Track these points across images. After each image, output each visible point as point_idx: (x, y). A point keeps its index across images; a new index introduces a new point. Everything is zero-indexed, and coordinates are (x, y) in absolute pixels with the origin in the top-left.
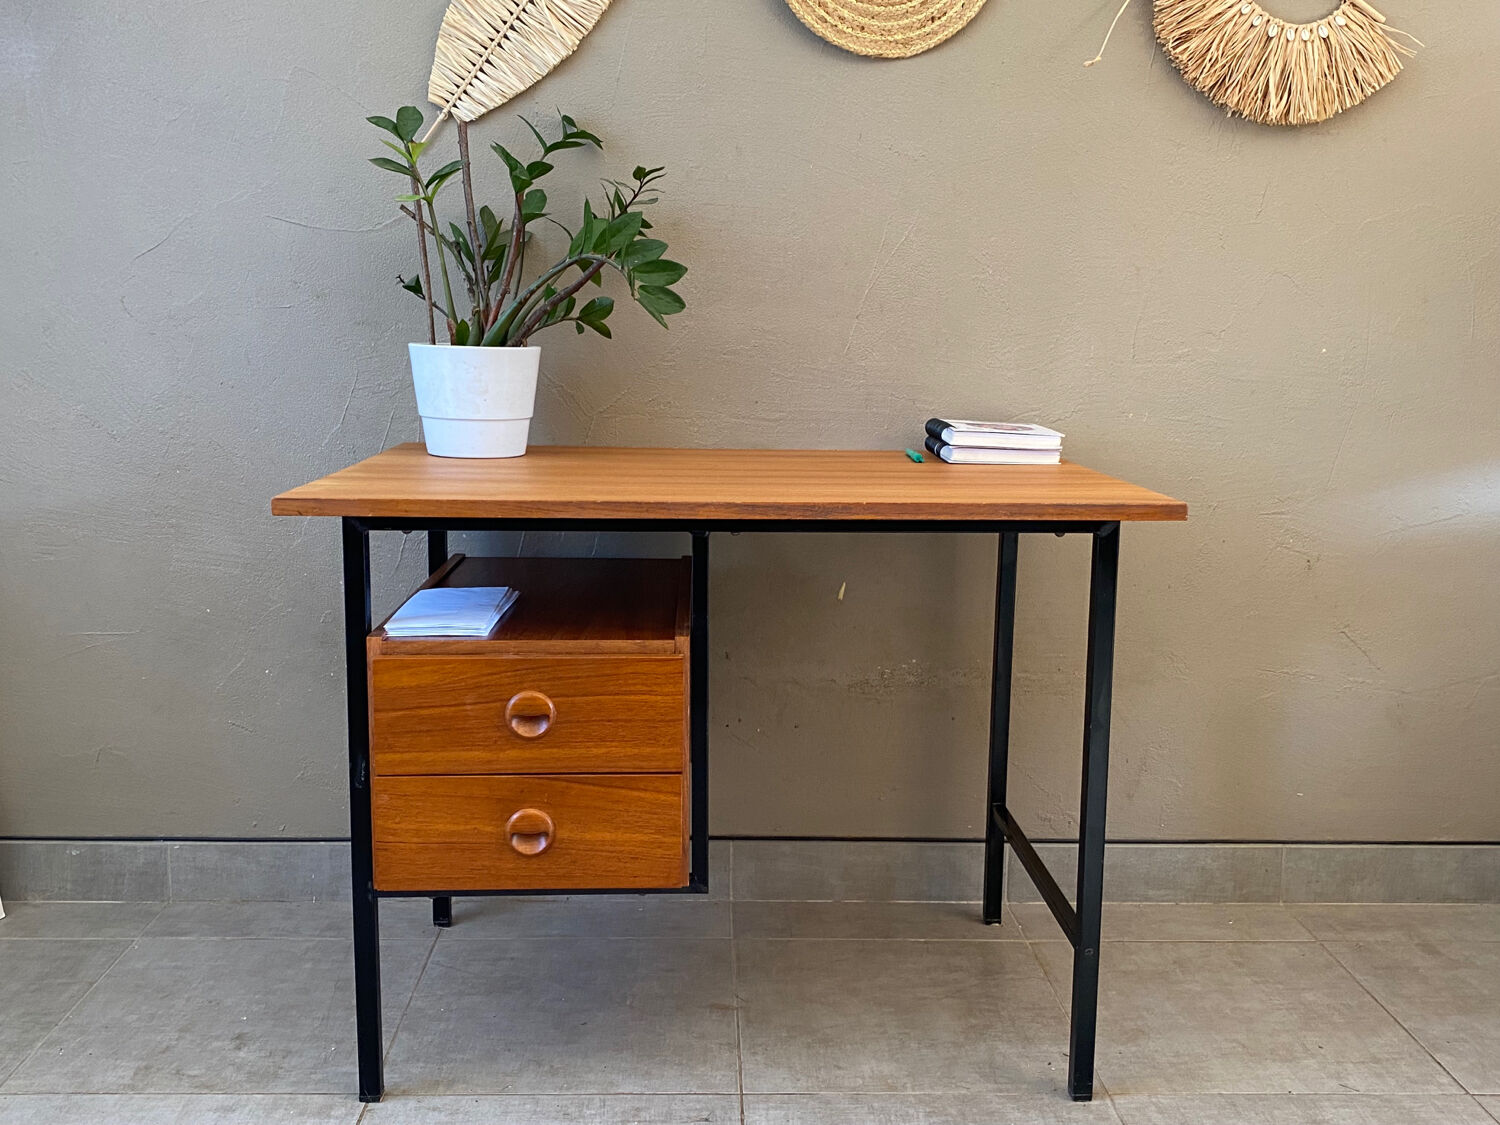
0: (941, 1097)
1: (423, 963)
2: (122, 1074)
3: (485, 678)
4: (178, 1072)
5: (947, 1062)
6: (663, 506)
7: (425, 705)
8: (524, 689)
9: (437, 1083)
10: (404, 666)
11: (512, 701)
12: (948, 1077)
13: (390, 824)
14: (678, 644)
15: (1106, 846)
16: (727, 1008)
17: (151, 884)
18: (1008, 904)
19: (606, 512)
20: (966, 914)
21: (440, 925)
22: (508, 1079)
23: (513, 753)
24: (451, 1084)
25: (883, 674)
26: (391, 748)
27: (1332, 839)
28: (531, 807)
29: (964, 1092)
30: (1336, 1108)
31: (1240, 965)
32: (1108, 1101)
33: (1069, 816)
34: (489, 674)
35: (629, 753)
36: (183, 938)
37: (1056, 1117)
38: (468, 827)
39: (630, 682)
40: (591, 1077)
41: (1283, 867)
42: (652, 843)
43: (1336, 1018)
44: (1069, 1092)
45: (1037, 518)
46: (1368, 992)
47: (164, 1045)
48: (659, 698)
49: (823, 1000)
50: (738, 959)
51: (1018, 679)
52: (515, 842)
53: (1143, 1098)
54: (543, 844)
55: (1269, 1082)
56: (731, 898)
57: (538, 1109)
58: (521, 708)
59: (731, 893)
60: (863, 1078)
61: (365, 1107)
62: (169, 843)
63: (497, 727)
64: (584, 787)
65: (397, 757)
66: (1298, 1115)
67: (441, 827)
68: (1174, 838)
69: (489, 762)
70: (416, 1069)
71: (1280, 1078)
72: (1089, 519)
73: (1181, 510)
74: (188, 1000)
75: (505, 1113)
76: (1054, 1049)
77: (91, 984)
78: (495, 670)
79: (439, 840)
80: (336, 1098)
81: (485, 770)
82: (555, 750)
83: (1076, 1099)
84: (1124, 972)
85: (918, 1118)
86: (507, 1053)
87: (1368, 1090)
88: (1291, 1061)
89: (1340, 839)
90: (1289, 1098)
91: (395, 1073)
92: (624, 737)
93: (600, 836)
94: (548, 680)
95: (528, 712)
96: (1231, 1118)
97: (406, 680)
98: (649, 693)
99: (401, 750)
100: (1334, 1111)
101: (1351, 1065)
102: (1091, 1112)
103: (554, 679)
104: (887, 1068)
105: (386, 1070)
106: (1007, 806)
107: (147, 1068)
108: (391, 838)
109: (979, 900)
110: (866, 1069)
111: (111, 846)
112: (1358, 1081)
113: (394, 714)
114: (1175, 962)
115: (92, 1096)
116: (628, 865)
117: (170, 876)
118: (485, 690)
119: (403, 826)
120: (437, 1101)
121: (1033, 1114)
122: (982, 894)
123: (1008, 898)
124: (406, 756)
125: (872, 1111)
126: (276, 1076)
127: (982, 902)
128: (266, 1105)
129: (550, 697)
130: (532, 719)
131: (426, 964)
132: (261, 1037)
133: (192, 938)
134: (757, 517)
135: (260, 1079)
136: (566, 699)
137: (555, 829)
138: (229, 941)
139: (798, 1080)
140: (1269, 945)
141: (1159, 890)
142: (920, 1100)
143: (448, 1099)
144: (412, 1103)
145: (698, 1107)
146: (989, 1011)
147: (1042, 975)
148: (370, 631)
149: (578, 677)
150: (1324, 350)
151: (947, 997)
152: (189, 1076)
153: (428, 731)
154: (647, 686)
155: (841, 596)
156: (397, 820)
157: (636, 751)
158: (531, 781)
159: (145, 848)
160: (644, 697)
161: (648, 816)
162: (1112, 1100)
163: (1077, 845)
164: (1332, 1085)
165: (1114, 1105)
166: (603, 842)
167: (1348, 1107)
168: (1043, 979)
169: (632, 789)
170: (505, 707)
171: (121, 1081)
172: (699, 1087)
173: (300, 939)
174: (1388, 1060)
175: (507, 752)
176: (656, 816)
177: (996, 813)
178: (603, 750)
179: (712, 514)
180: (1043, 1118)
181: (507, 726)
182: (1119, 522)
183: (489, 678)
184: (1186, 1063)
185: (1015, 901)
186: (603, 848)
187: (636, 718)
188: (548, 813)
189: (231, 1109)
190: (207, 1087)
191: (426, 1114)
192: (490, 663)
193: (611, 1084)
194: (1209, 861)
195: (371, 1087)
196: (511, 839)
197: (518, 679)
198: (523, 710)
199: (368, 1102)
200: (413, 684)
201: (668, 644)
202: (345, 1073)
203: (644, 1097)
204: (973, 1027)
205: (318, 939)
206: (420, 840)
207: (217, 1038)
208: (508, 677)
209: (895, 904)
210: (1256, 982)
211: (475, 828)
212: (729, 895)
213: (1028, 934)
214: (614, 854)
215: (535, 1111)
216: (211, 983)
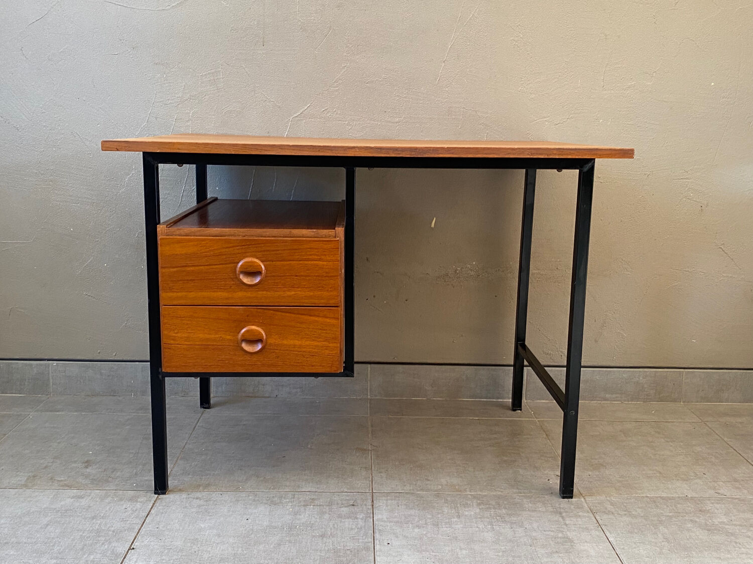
0: (485, 496)
1: (193, 427)
2: (21, 479)
3: (224, 250)
4: (52, 479)
5: (489, 478)
6: (329, 148)
7: (191, 265)
8: (247, 257)
9: (200, 486)
10: (179, 242)
11: (240, 264)
12: (491, 486)
13: (172, 334)
14: (337, 232)
15: (582, 369)
16: (365, 450)
17: (40, 386)
18: (525, 401)
19: (295, 152)
20: (503, 406)
21: (204, 408)
22: (240, 484)
23: (240, 294)
24: (207, 486)
25: (456, 270)
26: (171, 290)
27: (712, 366)
28: (253, 325)
29: (500, 493)
30: (713, 504)
31: (659, 433)
32: (583, 499)
33: (561, 352)
34: (227, 248)
35: (308, 295)
36: (58, 413)
37: (552, 506)
38: (217, 336)
39: (308, 253)
40: (288, 484)
41: (683, 382)
42: (322, 347)
43: (713, 459)
44: (560, 494)
45: (546, 157)
46: (732, 447)
47: (45, 465)
48: (325, 263)
49: (420, 447)
50: (372, 426)
51: (533, 274)
52: (244, 345)
53: (603, 498)
54: (259, 347)
55: (675, 491)
56: (369, 397)
57: (256, 499)
58: (245, 267)
59: (369, 394)
60: (442, 485)
61: (158, 497)
62: (50, 362)
63: (231, 278)
64: (283, 314)
65: (175, 295)
66: (691, 507)
67: (201, 336)
68: (621, 365)
69: (227, 299)
70: (187, 479)
71: (681, 489)
72: (577, 157)
73: (630, 152)
74: (59, 443)
75: (237, 501)
76: (551, 473)
77: (5, 435)
78: (231, 245)
79: (200, 343)
80: (141, 492)
81: (225, 303)
82: (265, 292)
83: (564, 498)
84: (592, 436)
85: (473, 505)
86: (239, 471)
87: (732, 495)
88: (687, 480)
89: (716, 367)
90: (687, 499)
91: (175, 480)
92: (305, 285)
93: (292, 342)
94: (261, 252)
95: (250, 270)
96: (653, 508)
97: (179, 250)
98: (320, 260)
99: (176, 290)
100: (712, 505)
101: (722, 483)
102: (572, 504)
103: (264, 251)
104: (455, 481)
105: (170, 479)
106: (526, 344)
107: (34, 476)
108: (172, 342)
109: (509, 399)
110: (443, 481)
111: (17, 363)
112: (726, 491)
113: (172, 270)
114: (621, 431)
115: (3, 490)
116: (308, 359)
117: (51, 381)
118: (224, 257)
119: (179, 335)
120: (198, 495)
121: (539, 505)
122: (511, 396)
123: (526, 398)
124: (180, 294)
125: (446, 501)
126: (107, 481)
127: (511, 400)
128: (101, 495)
129: (262, 261)
130: (252, 274)
131: (195, 427)
132: (99, 462)
133: (63, 413)
134: (383, 155)
135: (98, 482)
136: (271, 263)
137: (267, 338)
138: (84, 415)
139: (405, 486)
140: (675, 423)
141: (612, 394)
142: (474, 497)
143: (204, 494)
144: (184, 495)
145: (347, 498)
146: (514, 453)
147: (545, 436)
148: (159, 223)
149: (278, 250)
150: (713, 84)
151: (490, 446)
152: (58, 481)
153: (191, 280)
154: (317, 255)
155: (433, 225)
156: (176, 331)
157: (312, 294)
158: (252, 310)
159: (37, 365)
160: (315, 262)
161: (320, 331)
162: (585, 499)
163: (565, 369)
164: (711, 492)
165: (586, 501)
166: (295, 346)
167: (720, 503)
168: (545, 438)
169: (311, 316)
170: (236, 267)
171: (19, 483)
172: (348, 489)
173: (124, 414)
174: (743, 480)
175: (237, 293)
176: (324, 331)
177: (519, 347)
178: (293, 293)
179: (357, 153)
180: (545, 507)
181: (236, 278)
182: (594, 159)
183: (227, 250)
184: (627, 481)
185: (529, 399)
186: (294, 349)
187: (312, 274)
188: (262, 329)
189: (81, 497)
190: (68, 486)
191: (192, 501)
192: (229, 241)
193: (299, 487)
194: (641, 378)
195: (161, 486)
196: (241, 344)
197: (243, 251)
198: (247, 268)
199: (159, 494)
200: (183, 252)
201: (330, 232)
202: (147, 480)
203: (317, 493)
204: (505, 461)
205: (134, 414)
206: (189, 343)
207: (75, 462)
208: (238, 249)
209: (461, 401)
210: (668, 442)
211: (221, 337)
212: (367, 395)
213: (536, 416)
214: (301, 353)
215: (254, 500)
216: (73, 435)
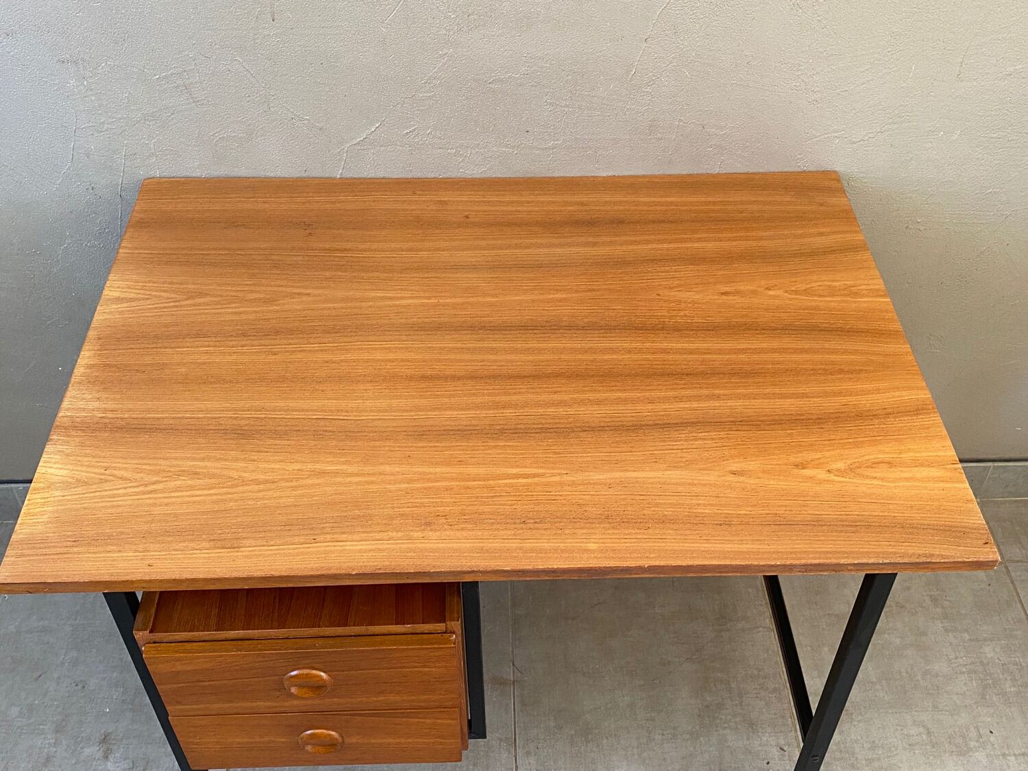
3: (257, 664)
7: (206, 680)
8: (300, 668)
14: (450, 627)
16: (505, 682)
28: (319, 729)
34: (262, 662)
35: (407, 699)
38: (264, 739)
39: (403, 661)
41: (987, 477)
43: (1008, 686)
47: (45, 753)
48: (433, 669)
49: (584, 668)
63: (277, 689)
64: (366, 718)
65: (187, 707)
67: (239, 740)
69: (275, 707)
74: (58, 681)
79: (239, 746)
82: (335, 699)
88: (965, 754)
92: (401, 691)
93: (385, 741)
94: (322, 663)
97: (182, 667)
99: (189, 703)
101: (1013, 758)
108: (195, 746)
113: (176, 686)
116: (413, 753)
119: (204, 740)
124: (194, 707)
132: (123, 739)
136: (340, 673)
146: (721, 681)
149: (351, 661)
151: (687, 660)
153: (211, 693)
154: (419, 663)
156: (197, 738)
157: (413, 698)
158: (314, 715)
160: (416, 669)
161: (428, 730)
169: (411, 718)
176: (435, 730)
178: (382, 698)
186: (389, 746)
187: (411, 681)
200: (188, 669)
201: (440, 627)
204: (708, 707)
206: (222, 747)
207: (88, 741)
208: (281, 662)
210: (947, 630)
211: (270, 740)
214: (399, 749)
216: (75, 653)
